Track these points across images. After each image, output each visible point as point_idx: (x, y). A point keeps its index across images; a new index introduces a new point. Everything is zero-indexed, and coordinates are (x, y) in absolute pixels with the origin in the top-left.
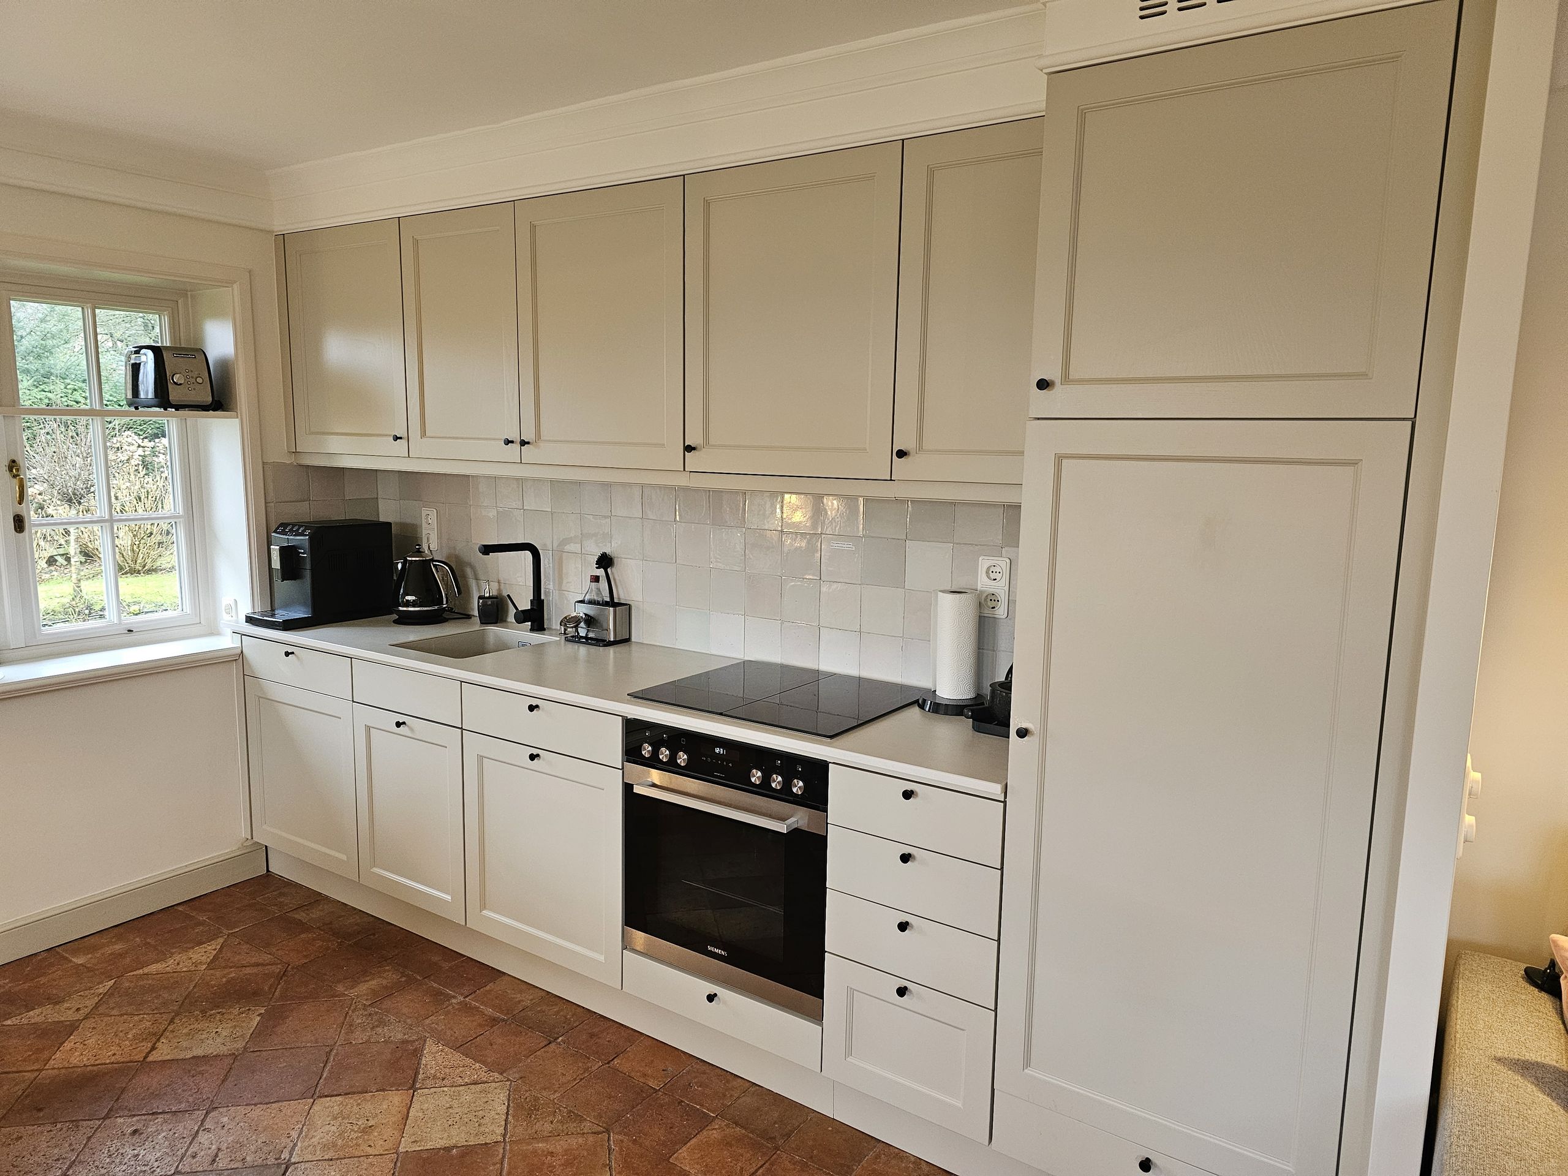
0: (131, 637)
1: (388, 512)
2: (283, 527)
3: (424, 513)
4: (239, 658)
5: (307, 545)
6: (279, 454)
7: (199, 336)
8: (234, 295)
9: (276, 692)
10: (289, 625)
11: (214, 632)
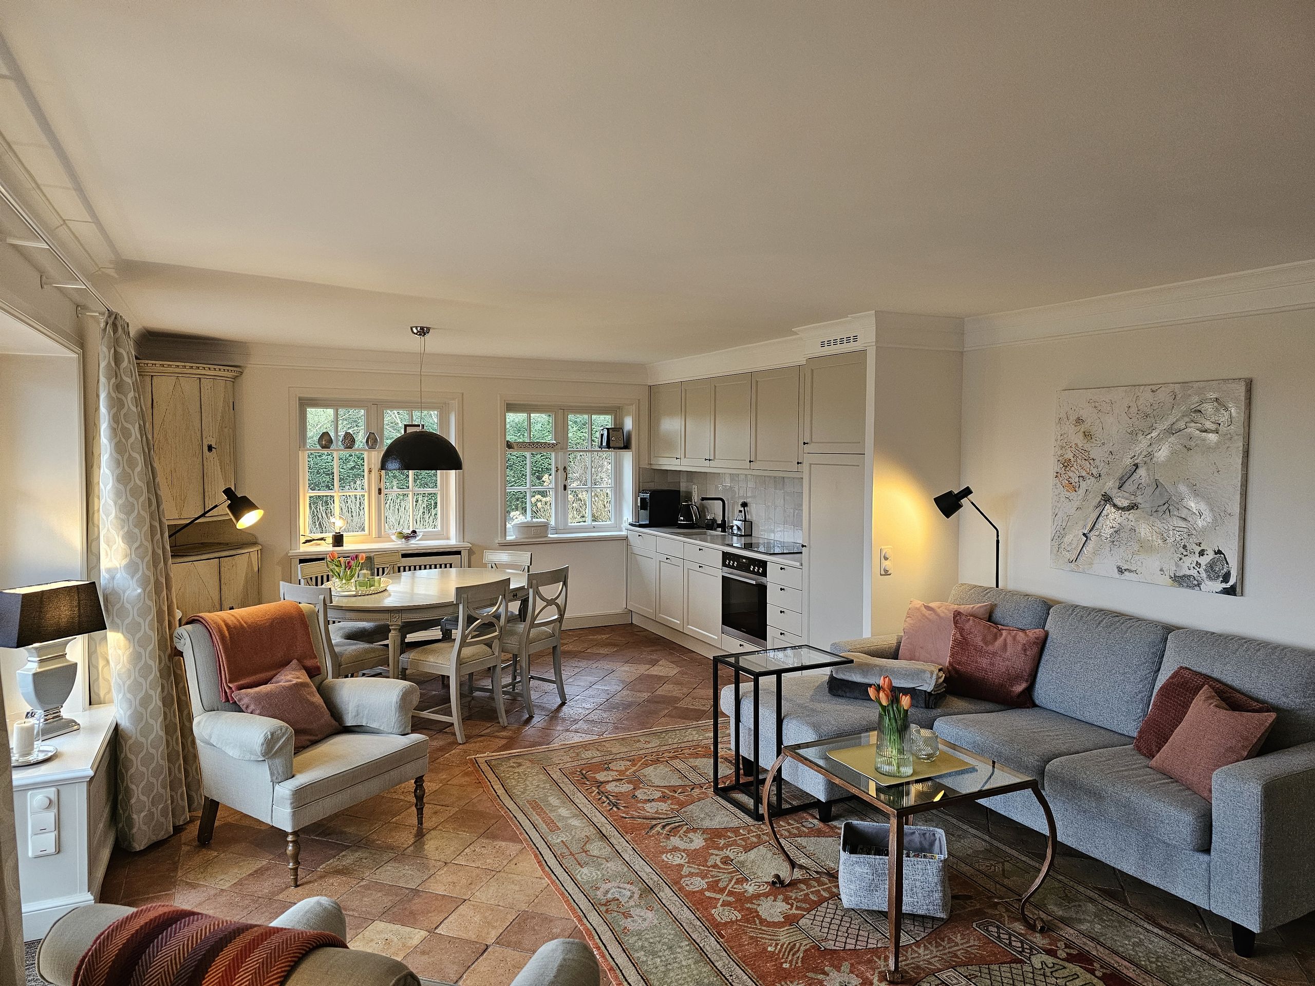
0: (595, 529)
1: (683, 487)
2: (644, 491)
3: (694, 486)
4: (626, 538)
5: (648, 497)
6: (645, 465)
7: (622, 424)
8: (633, 408)
9: (636, 550)
10: (641, 526)
11: (621, 531)
